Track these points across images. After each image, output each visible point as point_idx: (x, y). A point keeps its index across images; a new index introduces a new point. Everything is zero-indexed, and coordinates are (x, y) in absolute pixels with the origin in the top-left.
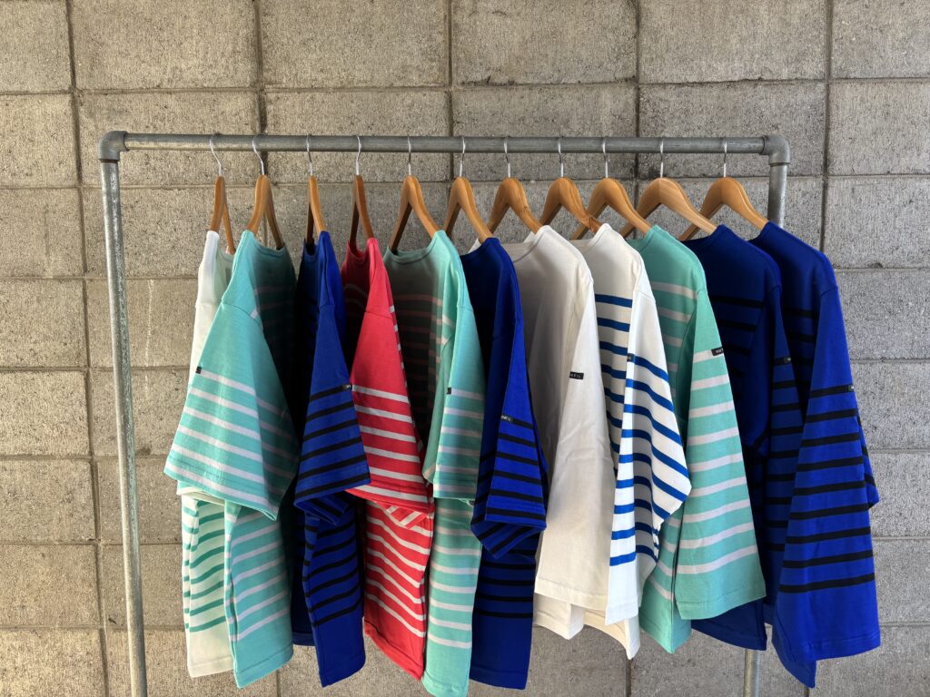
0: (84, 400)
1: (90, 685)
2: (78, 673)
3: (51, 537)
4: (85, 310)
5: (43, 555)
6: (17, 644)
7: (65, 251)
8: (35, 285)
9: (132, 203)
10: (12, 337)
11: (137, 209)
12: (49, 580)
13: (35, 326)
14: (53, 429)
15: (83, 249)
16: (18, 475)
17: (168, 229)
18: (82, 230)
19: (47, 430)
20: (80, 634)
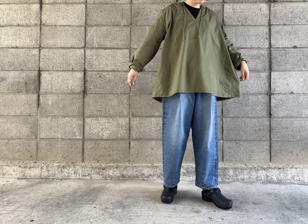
0: (129, 57)
1: (125, 132)
2: (122, 129)
3: (118, 92)
4: (131, 34)
5: (116, 97)
6: (106, 121)
7: (127, 19)
8: (118, 27)
9: (144, 7)
10: (112, 40)
11: (145, 9)
12: (117, 104)
13: (118, 37)
14: (120, 64)
15: (131, 19)
16: (111, 76)
17: (152, 14)
18: (131, 14)
19: (119, 64)
20: (124, 119)
